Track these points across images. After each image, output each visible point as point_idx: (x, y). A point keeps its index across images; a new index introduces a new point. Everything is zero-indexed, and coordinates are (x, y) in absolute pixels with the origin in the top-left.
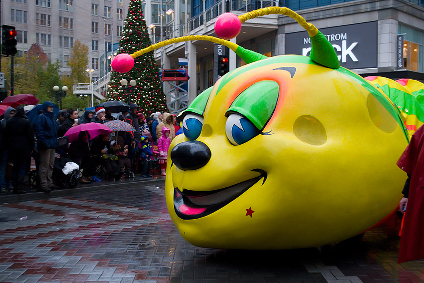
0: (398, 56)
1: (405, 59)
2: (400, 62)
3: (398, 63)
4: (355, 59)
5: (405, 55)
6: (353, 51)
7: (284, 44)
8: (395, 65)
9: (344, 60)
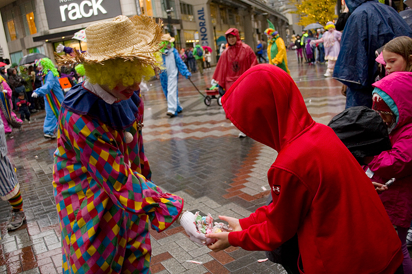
0: (136, 5)
1: (142, 8)
2: (139, 10)
3: (137, 11)
4: (104, 11)
5: (142, 5)
6: (102, 4)
7: (42, 4)
8: (135, 13)
9: (96, 13)
